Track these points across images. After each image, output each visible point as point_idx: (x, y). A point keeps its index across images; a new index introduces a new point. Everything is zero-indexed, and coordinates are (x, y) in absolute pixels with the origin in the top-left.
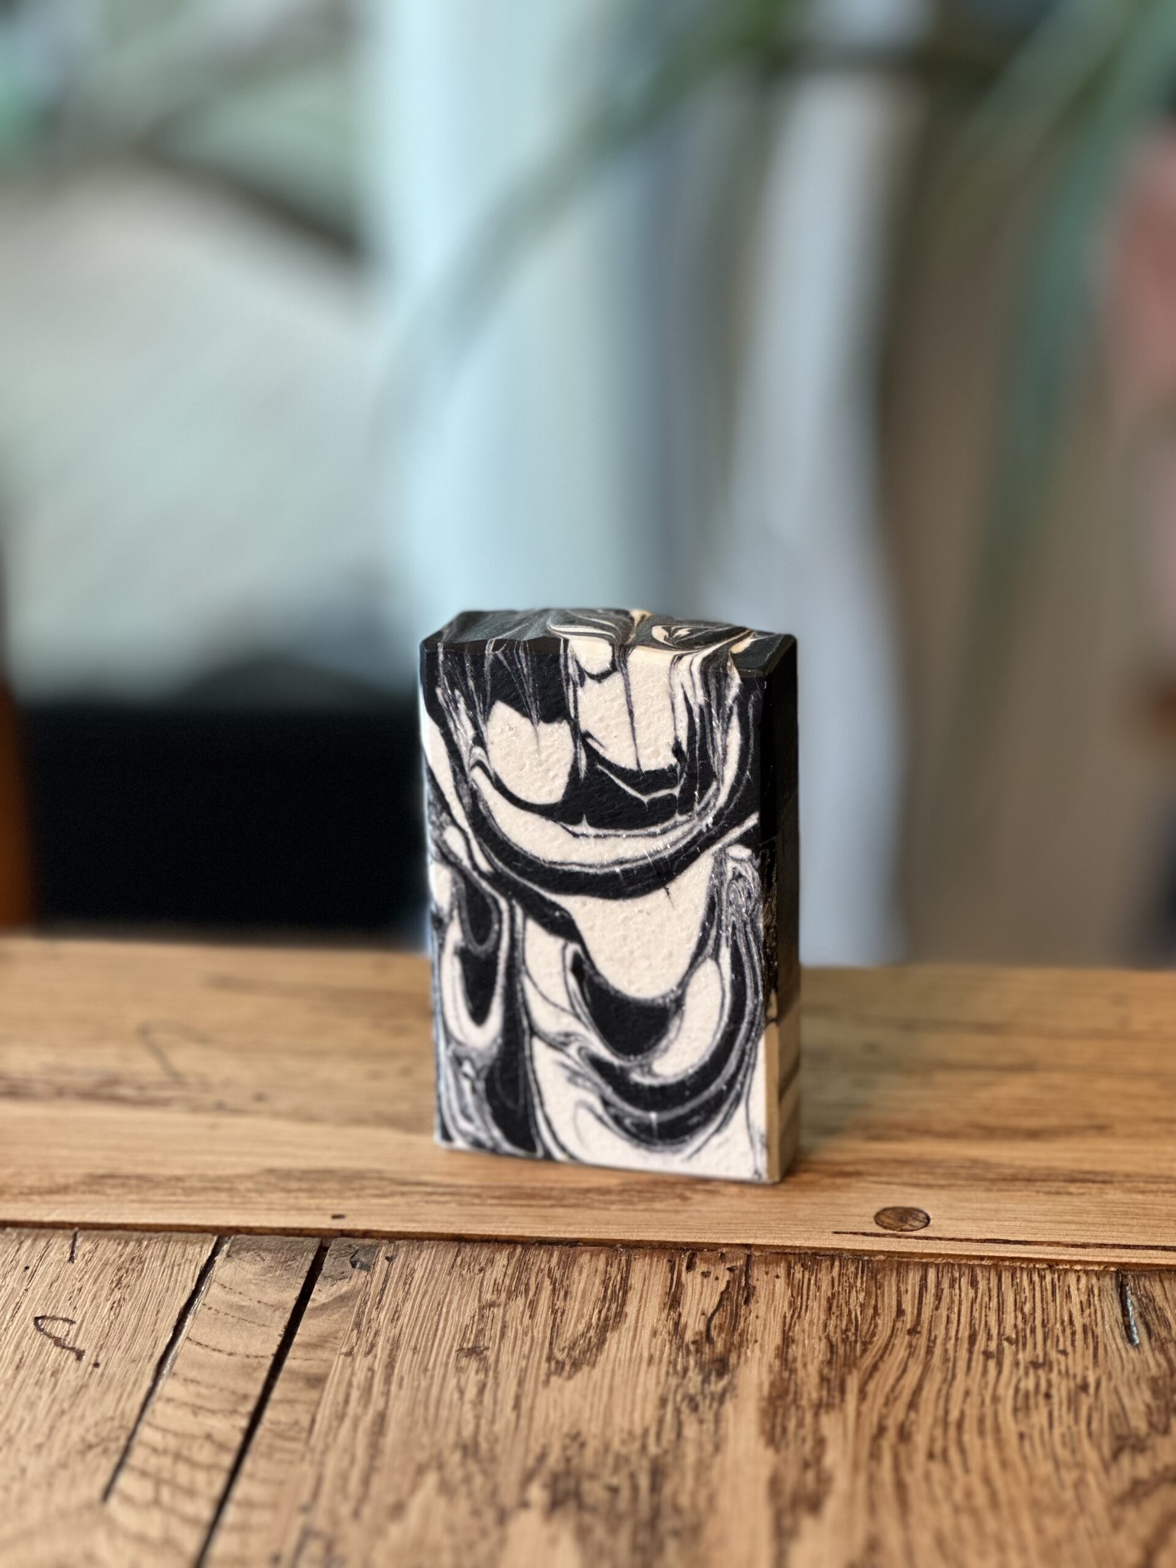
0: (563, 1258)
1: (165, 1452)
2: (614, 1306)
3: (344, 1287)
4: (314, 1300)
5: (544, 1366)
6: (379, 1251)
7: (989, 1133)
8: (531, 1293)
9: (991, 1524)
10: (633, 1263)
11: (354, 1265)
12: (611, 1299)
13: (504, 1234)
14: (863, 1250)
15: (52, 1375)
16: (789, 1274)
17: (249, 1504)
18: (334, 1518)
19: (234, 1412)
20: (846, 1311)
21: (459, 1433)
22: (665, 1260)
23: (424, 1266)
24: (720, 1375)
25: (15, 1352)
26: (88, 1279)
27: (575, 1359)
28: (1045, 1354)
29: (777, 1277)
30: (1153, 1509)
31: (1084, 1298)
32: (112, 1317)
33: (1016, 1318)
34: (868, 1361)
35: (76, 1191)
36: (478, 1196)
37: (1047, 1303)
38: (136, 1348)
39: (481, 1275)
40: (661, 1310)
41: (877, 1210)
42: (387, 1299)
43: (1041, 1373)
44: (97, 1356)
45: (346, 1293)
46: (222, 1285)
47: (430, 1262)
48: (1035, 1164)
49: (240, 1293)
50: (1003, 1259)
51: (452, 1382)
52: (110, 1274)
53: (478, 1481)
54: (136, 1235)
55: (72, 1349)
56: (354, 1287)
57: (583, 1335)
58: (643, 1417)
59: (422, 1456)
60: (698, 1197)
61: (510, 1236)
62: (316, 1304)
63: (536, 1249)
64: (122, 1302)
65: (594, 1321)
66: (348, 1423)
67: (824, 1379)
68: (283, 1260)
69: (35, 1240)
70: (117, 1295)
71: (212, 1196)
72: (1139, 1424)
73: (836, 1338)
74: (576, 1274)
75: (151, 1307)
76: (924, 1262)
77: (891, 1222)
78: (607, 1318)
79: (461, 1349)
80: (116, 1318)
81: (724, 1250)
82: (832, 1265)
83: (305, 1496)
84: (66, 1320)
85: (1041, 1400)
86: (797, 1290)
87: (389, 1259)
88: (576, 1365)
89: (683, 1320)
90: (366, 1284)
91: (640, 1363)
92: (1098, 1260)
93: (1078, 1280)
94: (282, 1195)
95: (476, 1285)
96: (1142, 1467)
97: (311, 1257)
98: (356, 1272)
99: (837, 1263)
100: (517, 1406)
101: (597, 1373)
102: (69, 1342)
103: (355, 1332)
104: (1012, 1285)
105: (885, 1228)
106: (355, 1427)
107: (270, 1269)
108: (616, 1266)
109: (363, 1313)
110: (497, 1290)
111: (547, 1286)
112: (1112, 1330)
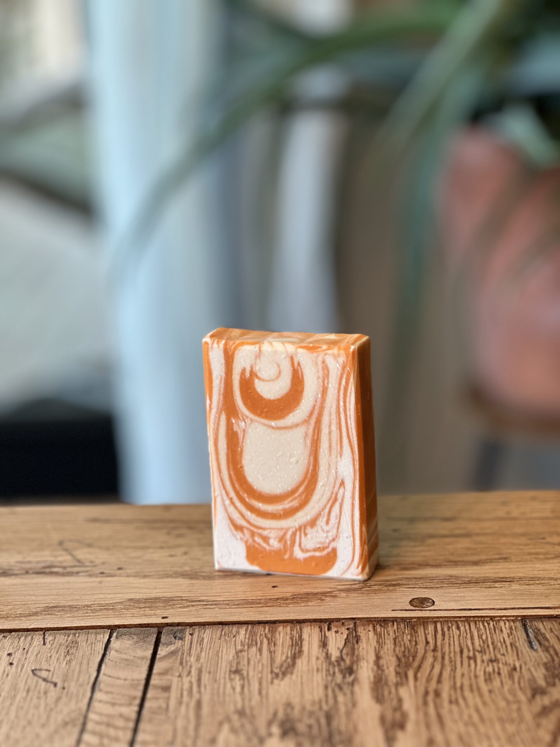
0: (271, 629)
2: (297, 648)
3: (172, 648)
4: (160, 654)
5: (270, 676)
6: (186, 631)
7: (455, 563)
8: (259, 645)
9: (482, 729)
10: (303, 629)
11: (175, 638)
13: (242, 620)
14: (406, 617)
15: (44, 694)
17: (145, 743)
19: (130, 704)
20: (402, 643)
21: (235, 706)
22: (317, 627)
23: (208, 637)
25: (25, 685)
26: (54, 652)
28: (495, 656)
29: (369, 631)
30: (553, 718)
31: (509, 631)
32: (67, 667)
33: (480, 641)
34: (416, 664)
35: (41, 614)
36: (227, 605)
37: (492, 635)
38: (81, 679)
39: (234, 638)
40: (319, 648)
41: (410, 600)
42: (193, 651)
43: (495, 664)
44: (64, 684)
45: (174, 650)
46: (116, 651)
47: (210, 635)
48: (478, 576)
49: (125, 654)
50: (470, 617)
51: (229, 685)
52: (63, 650)
53: (248, 726)
54: (72, 632)
55: (52, 682)
56: (177, 648)
57: (285, 661)
58: (318, 694)
59: (220, 718)
60: (328, 599)
61: (245, 621)
62: (161, 656)
63: (258, 626)
64: (71, 661)
65: (289, 655)
66: (184, 705)
67: (397, 673)
68: (142, 638)
69: (26, 637)
70: (68, 658)
71: (105, 612)
73: (400, 655)
74: (278, 635)
75: (85, 662)
76: (435, 621)
77: (417, 604)
78: (295, 654)
79: (230, 671)
80: (69, 668)
81: (343, 621)
82: (393, 624)
83: (170, 738)
84: (46, 670)
85: (496, 676)
86: (379, 636)
88: (284, 674)
89: (330, 652)
90: (183, 646)
92: (513, 614)
93: (505, 624)
94: (139, 610)
95: (233, 643)
96: (546, 701)
98: (177, 641)
99: (395, 623)
100: (260, 693)
101: (294, 677)
102: (49, 679)
104: (476, 628)
105: (415, 607)
106: (187, 706)
107: (137, 642)
108: (295, 631)
109: (183, 658)
110: (243, 644)
111: (265, 641)
112: (523, 644)
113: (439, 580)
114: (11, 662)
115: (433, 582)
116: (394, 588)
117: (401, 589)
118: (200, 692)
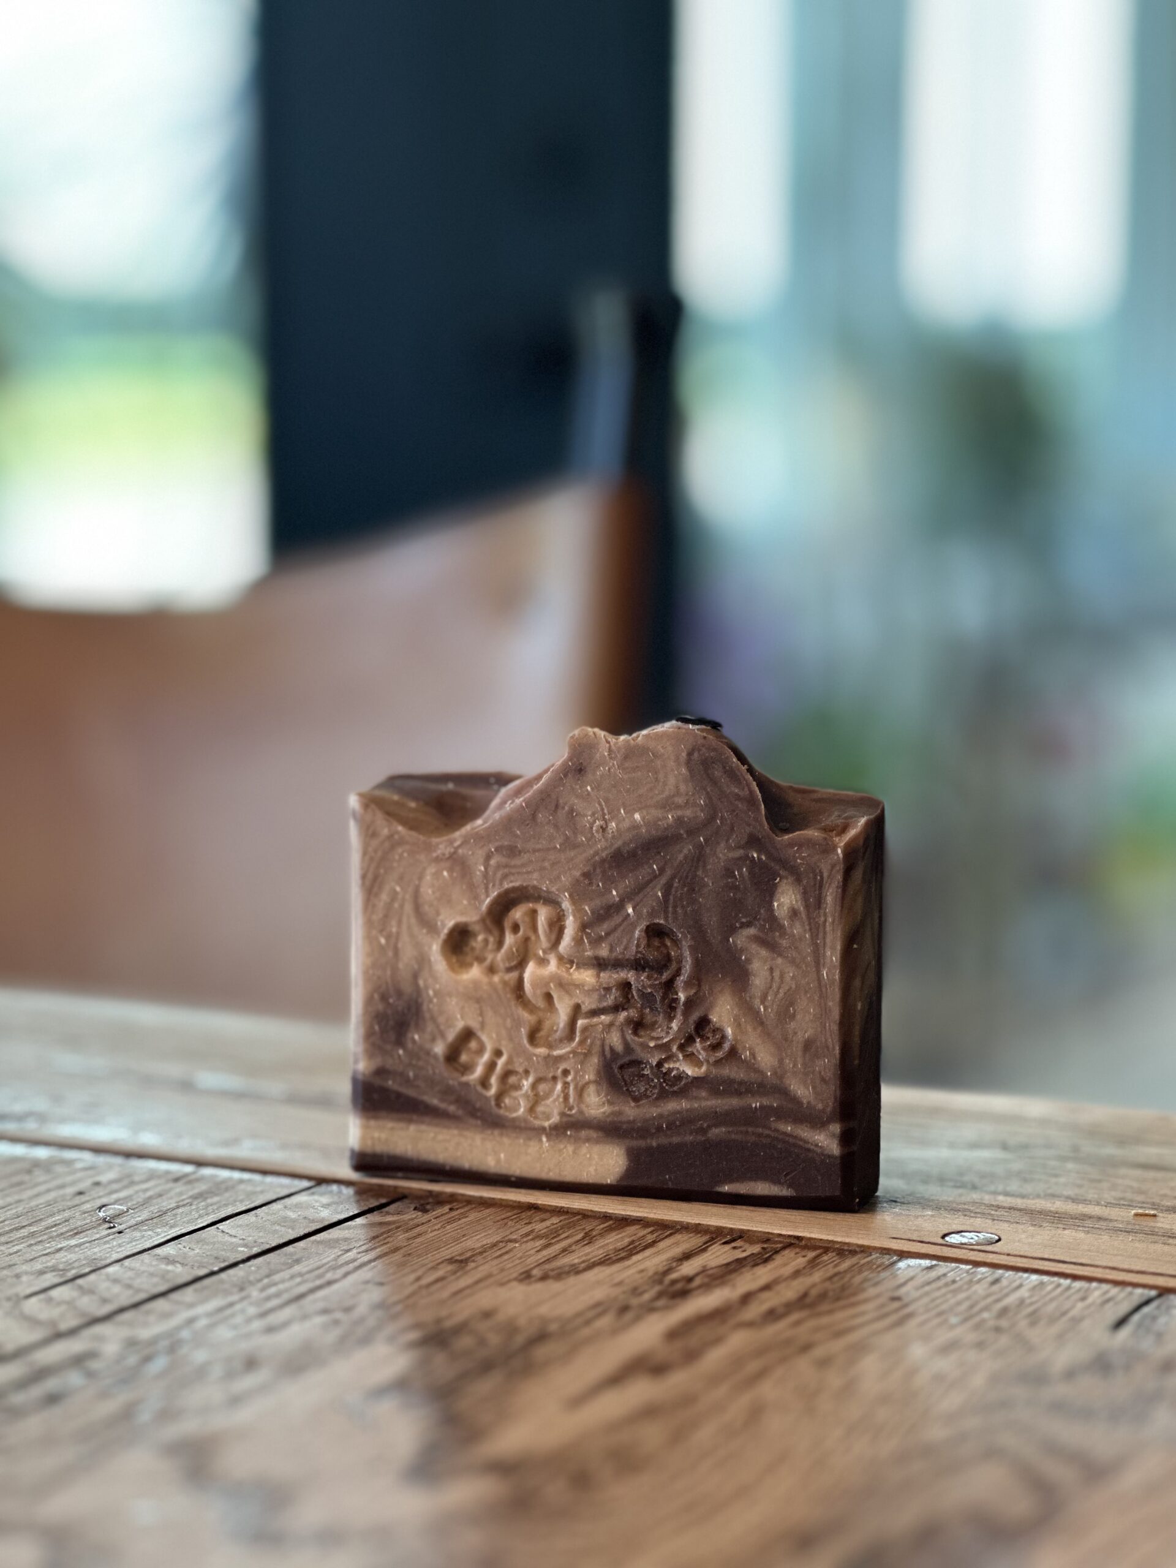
0: (613, 1226)
1: (114, 1279)
2: (624, 1254)
3: (391, 1218)
5: (514, 1276)
6: (449, 1205)
8: (556, 1240)
10: (677, 1234)
11: (416, 1208)
12: (628, 1250)
16: (817, 1257)
17: (150, 1312)
19: (202, 1266)
20: (845, 1281)
22: (708, 1237)
23: (476, 1217)
24: (673, 1298)
27: (548, 1276)
29: (804, 1257)
31: (1098, 1302)
34: (826, 1308)
39: (525, 1225)
40: (668, 1260)
42: (421, 1228)
45: (389, 1221)
47: (482, 1217)
49: (296, 1211)
51: (415, 1275)
56: (400, 1219)
57: (574, 1265)
58: (566, 1310)
62: (352, 1224)
63: (594, 1220)
65: (595, 1259)
66: (296, 1282)
67: (770, 1311)
72: (1056, 1371)
73: (815, 1293)
74: (614, 1234)
78: (610, 1258)
79: (449, 1259)
81: (773, 1237)
86: (813, 1265)
87: (452, 1209)
88: (544, 1279)
89: (678, 1268)
90: (414, 1219)
91: (603, 1285)
95: (513, 1230)
97: (383, 1201)
98: (413, 1212)
100: (458, 1292)
101: (556, 1285)
103: (368, 1241)
107: (338, 1203)
108: (657, 1234)
109: (389, 1232)
110: (527, 1234)
111: (579, 1236)
112: (1102, 1321)
113: (1058, 1217)
114: (84, 1191)
115: (1041, 1218)
117: (954, 1216)
118: (349, 1273)
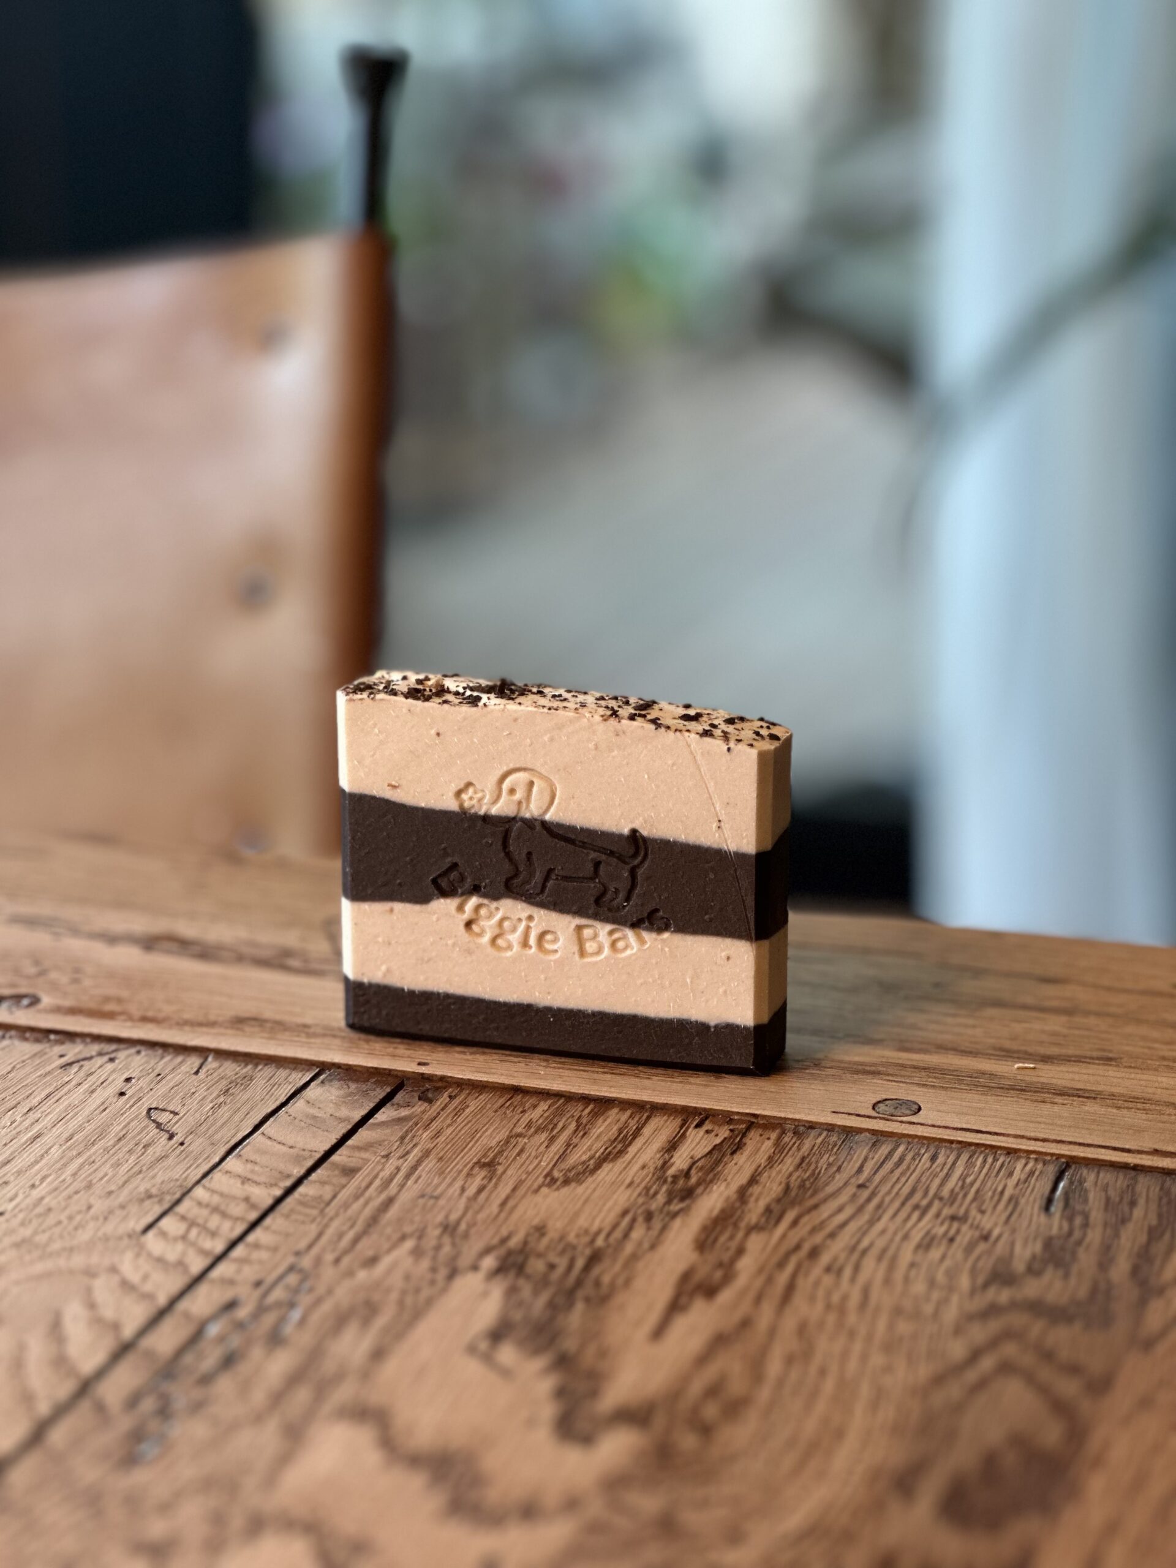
1: (207, 1206)
3: (404, 1112)
4: (376, 1118)
5: (541, 1180)
9: (852, 1318)
10: (653, 1118)
12: (620, 1141)
13: (554, 1089)
14: (852, 1127)
15: (144, 1147)
16: (779, 1138)
17: (257, 1246)
18: (318, 1262)
19: (274, 1185)
20: (813, 1167)
21: (447, 1217)
24: (682, 1199)
25: (122, 1129)
26: (203, 1087)
27: (568, 1178)
28: (967, 1212)
29: (769, 1139)
30: (994, 1326)
31: (1023, 1177)
32: (210, 1114)
33: (957, 1184)
35: (221, 1026)
37: (989, 1178)
38: (219, 1135)
40: (659, 1151)
41: (878, 1099)
43: (955, 1225)
44: (185, 1138)
46: (307, 1101)
47: (484, 1103)
49: (319, 1108)
50: (970, 1144)
51: (458, 1184)
52: (222, 1086)
53: (447, 1249)
54: (256, 1061)
55: (168, 1131)
56: (413, 1113)
57: (584, 1163)
58: (603, 1221)
59: (408, 1229)
61: (558, 1091)
62: (376, 1121)
63: (576, 1102)
64: (223, 1104)
66: (362, 1201)
67: (768, 1210)
68: (365, 1089)
69: (174, 1057)
70: (221, 1100)
71: (327, 1040)
72: (1019, 1266)
74: (601, 1120)
75: (244, 1110)
76: (899, 1140)
77: (886, 1109)
78: (610, 1153)
80: (212, 1115)
82: (820, 1135)
83: (303, 1244)
84: (172, 1112)
85: (945, 1242)
87: (450, 1097)
88: (567, 1182)
89: (672, 1161)
91: (619, 1186)
92: (1052, 1151)
95: (514, 1121)
96: (1004, 1296)
97: (388, 1090)
99: (825, 1134)
100: (504, 1204)
101: (580, 1189)
102: (168, 1126)
103: (398, 1143)
104: (966, 1163)
105: (878, 1112)
106: (366, 1203)
107: (351, 1094)
108: (636, 1119)
109: (411, 1131)
110: (529, 1125)
111: (573, 1126)
112: (1034, 1201)
113: (958, 1076)
114: (123, 1091)
115: (944, 1078)
116: (865, 1076)
117: (875, 1081)
118: (402, 1186)
